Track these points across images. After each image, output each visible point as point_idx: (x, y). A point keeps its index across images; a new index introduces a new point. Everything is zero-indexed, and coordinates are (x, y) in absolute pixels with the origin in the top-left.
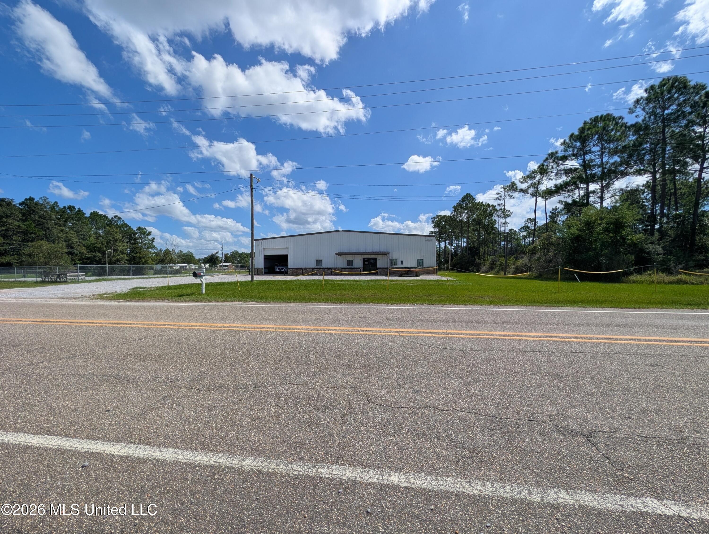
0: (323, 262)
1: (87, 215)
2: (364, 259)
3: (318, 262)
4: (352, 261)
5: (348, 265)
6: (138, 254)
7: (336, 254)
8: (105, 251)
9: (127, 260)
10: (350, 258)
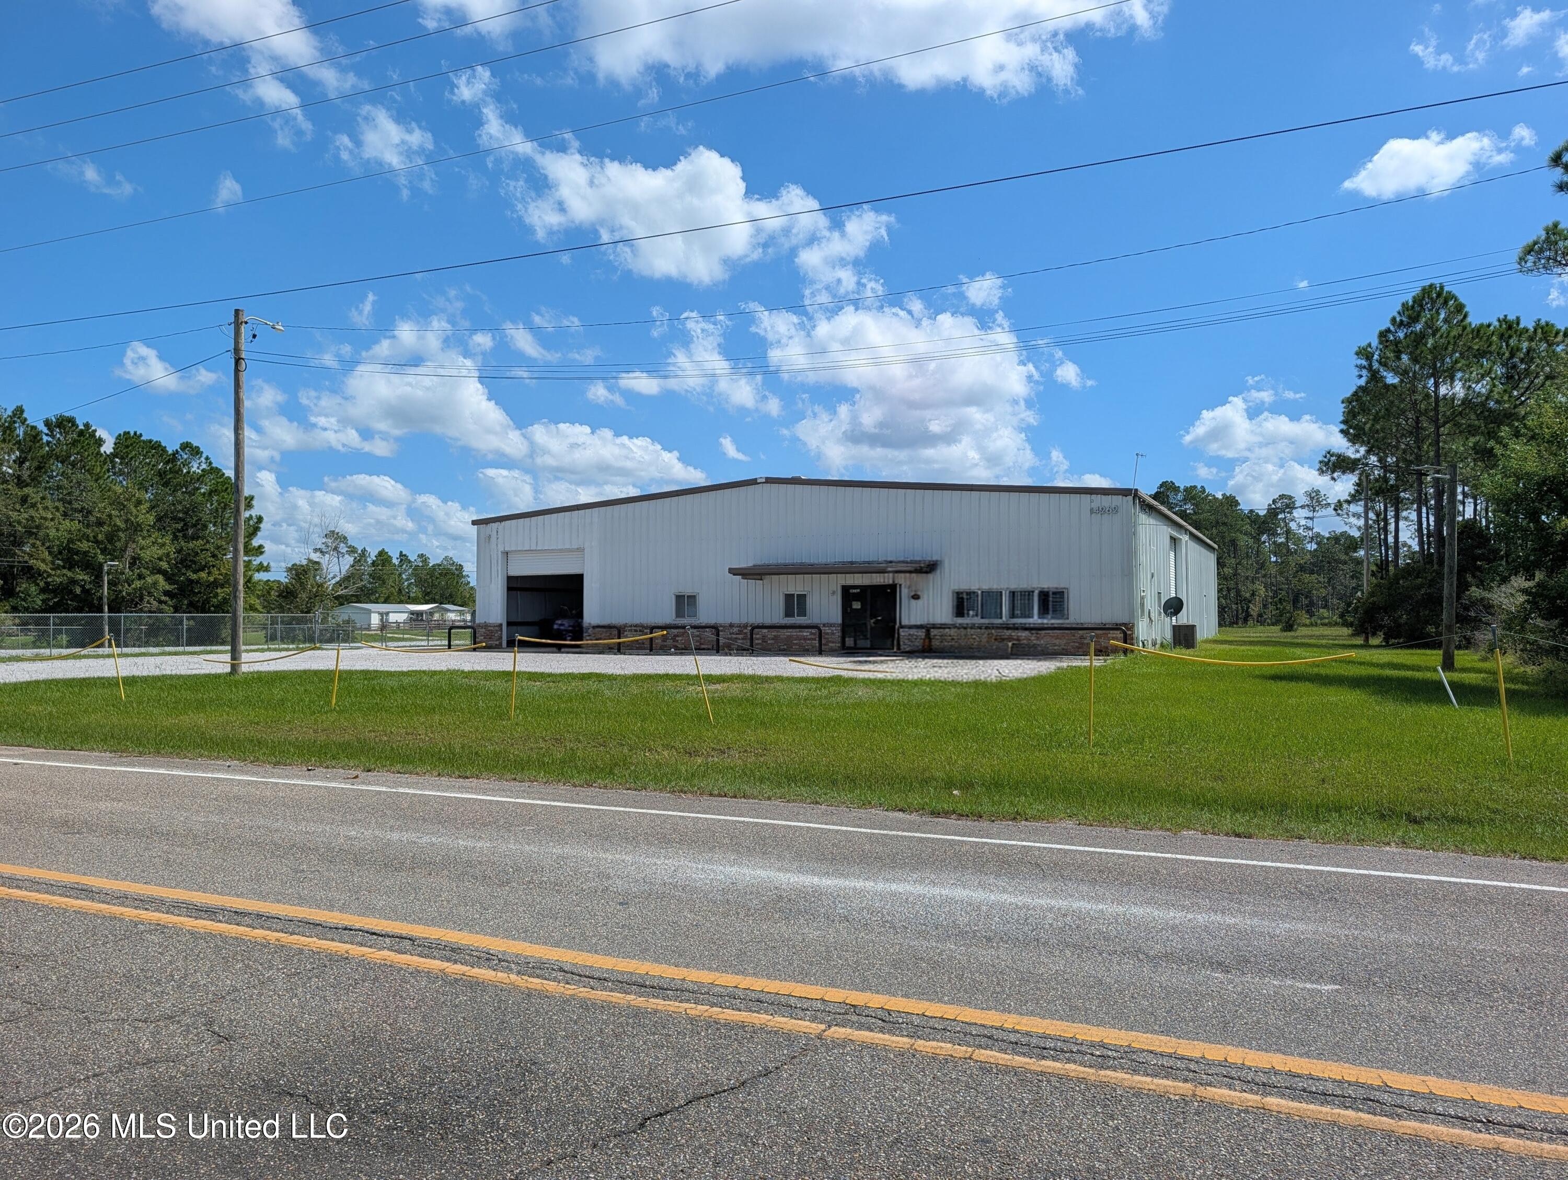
0: (702, 603)
1: (108, 448)
2: (846, 590)
3: (685, 602)
4: (802, 598)
5: (789, 613)
6: (203, 575)
7: (733, 572)
8: (101, 566)
9: (166, 593)
10: (795, 585)
